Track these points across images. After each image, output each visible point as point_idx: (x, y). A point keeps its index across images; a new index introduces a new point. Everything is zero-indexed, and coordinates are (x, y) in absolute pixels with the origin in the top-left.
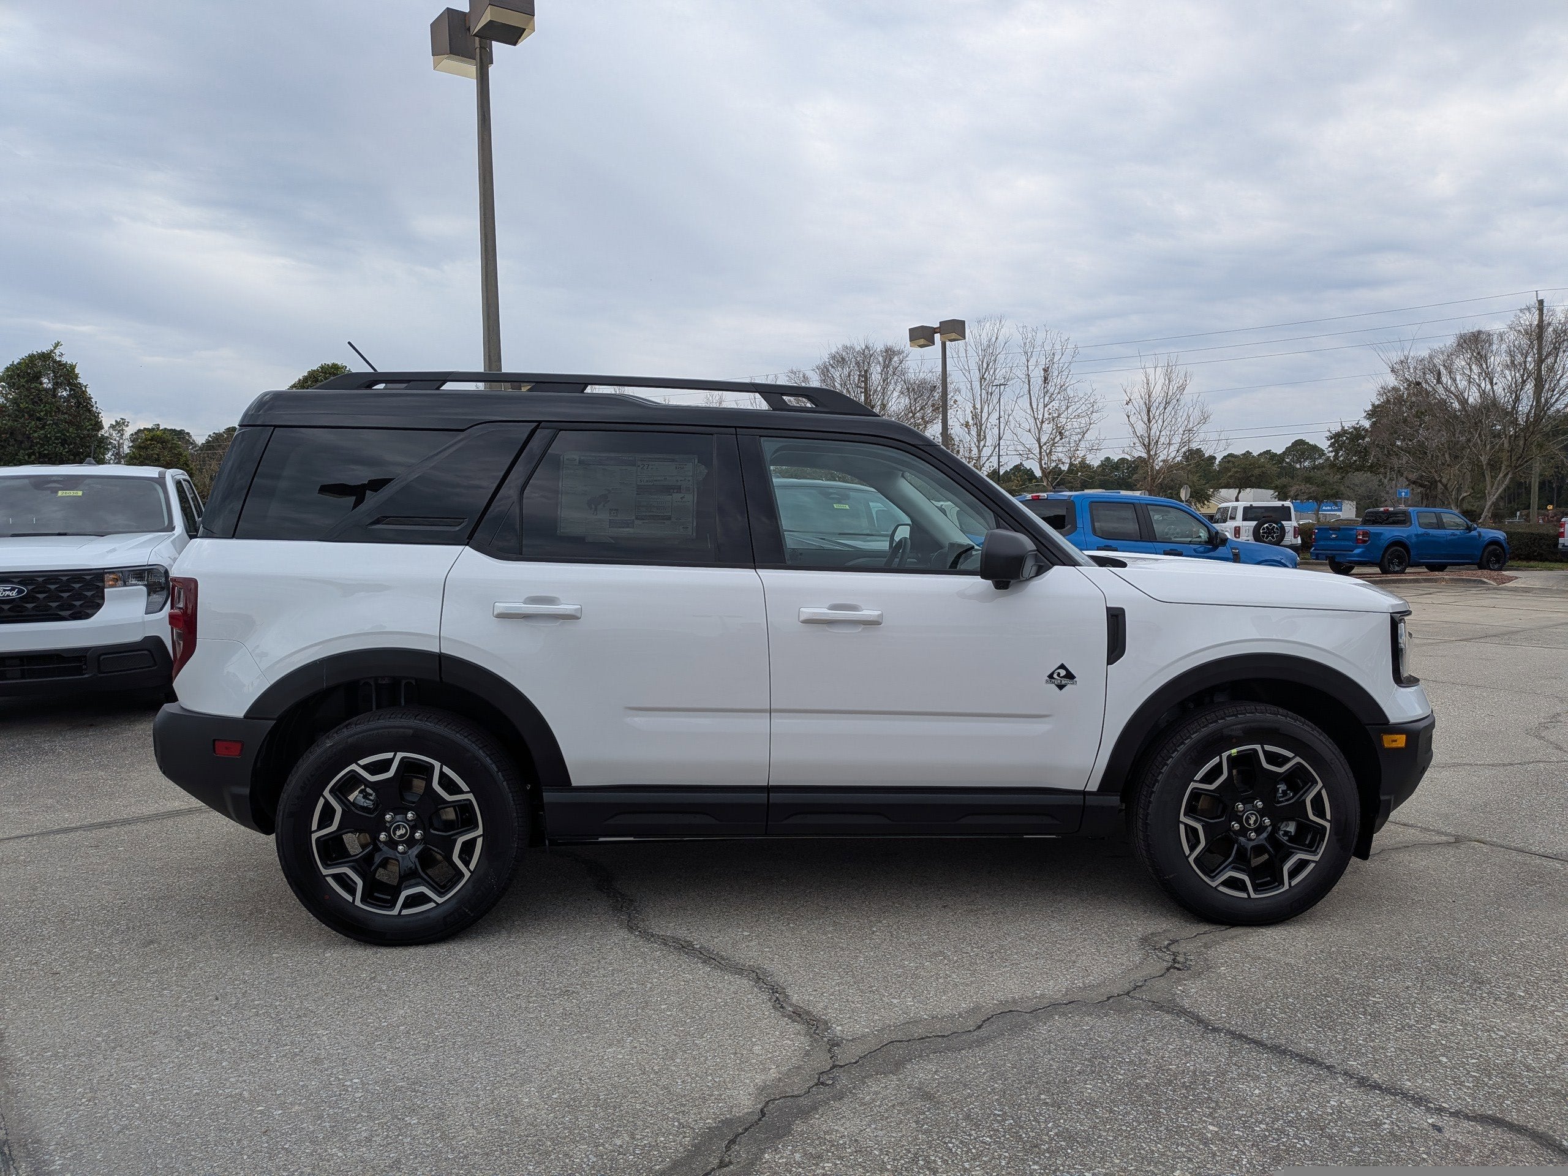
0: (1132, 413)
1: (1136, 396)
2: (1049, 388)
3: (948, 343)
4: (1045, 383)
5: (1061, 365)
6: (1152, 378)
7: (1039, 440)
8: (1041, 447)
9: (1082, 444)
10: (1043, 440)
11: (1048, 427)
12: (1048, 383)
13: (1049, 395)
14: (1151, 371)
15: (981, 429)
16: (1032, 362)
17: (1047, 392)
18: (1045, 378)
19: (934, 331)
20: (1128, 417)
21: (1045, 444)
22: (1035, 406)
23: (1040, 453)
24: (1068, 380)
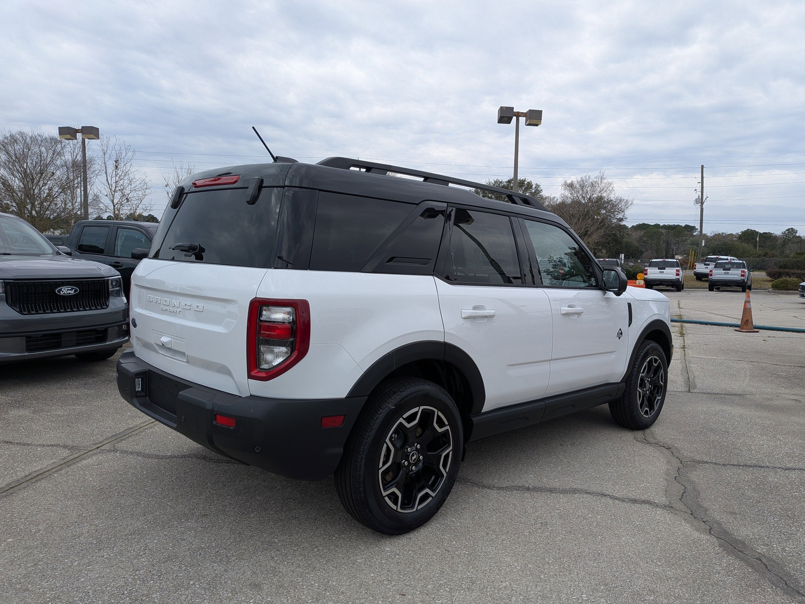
0: (170, 192)
1: (171, 183)
2: (118, 172)
3: (87, 140)
4: (116, 169)
5: (125, 160)
6: (180, 173)
7: (113, 201)
8: (114, 206)
9: (140, 206)
10: (115, 201)
11: (118, 195)
12: (118, 169)
13: (118, 176)
14: (179, 170)
15: (74, 193)
16: (107, 156)
17: (117, 174)
18: (116, 166)
19: (77, 131)
20: (168, 193)
21: (116, 205)
22: (110, 182)
23: (114, 209)
24: (130, 169)
